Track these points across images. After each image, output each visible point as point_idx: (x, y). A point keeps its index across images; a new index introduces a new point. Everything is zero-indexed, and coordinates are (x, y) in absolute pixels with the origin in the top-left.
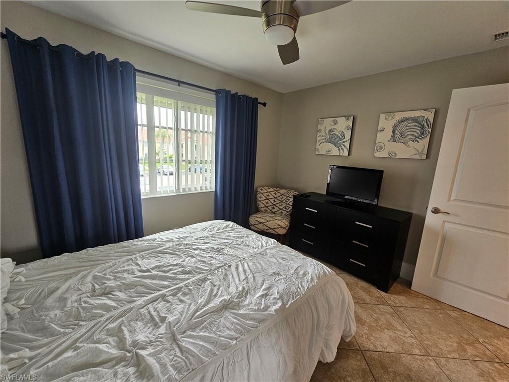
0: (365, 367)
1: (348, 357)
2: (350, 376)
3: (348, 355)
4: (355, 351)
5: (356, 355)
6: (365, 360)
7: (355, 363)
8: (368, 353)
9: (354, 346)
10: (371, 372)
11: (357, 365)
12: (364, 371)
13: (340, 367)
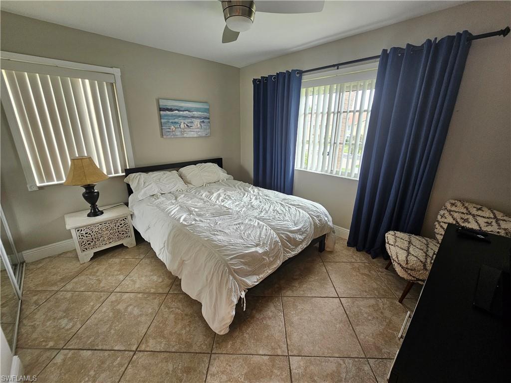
0: (194, 348)
1: (206, 336)
2: (190, 331)
3: (209, 337)
4: (212, 346)
5: (206, 345)
6: (201, 353)
7: (200, 341)
8: (207, 361)
9: (216, 347)
10: (188, 353)
11: (197, 341)
12: (190, 346)
13: (199, 326)
